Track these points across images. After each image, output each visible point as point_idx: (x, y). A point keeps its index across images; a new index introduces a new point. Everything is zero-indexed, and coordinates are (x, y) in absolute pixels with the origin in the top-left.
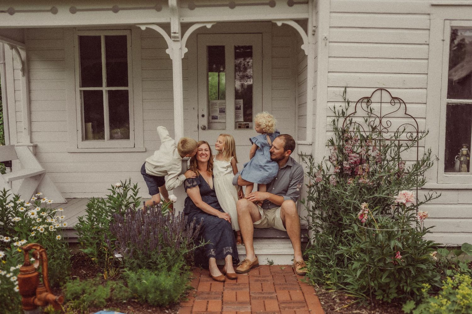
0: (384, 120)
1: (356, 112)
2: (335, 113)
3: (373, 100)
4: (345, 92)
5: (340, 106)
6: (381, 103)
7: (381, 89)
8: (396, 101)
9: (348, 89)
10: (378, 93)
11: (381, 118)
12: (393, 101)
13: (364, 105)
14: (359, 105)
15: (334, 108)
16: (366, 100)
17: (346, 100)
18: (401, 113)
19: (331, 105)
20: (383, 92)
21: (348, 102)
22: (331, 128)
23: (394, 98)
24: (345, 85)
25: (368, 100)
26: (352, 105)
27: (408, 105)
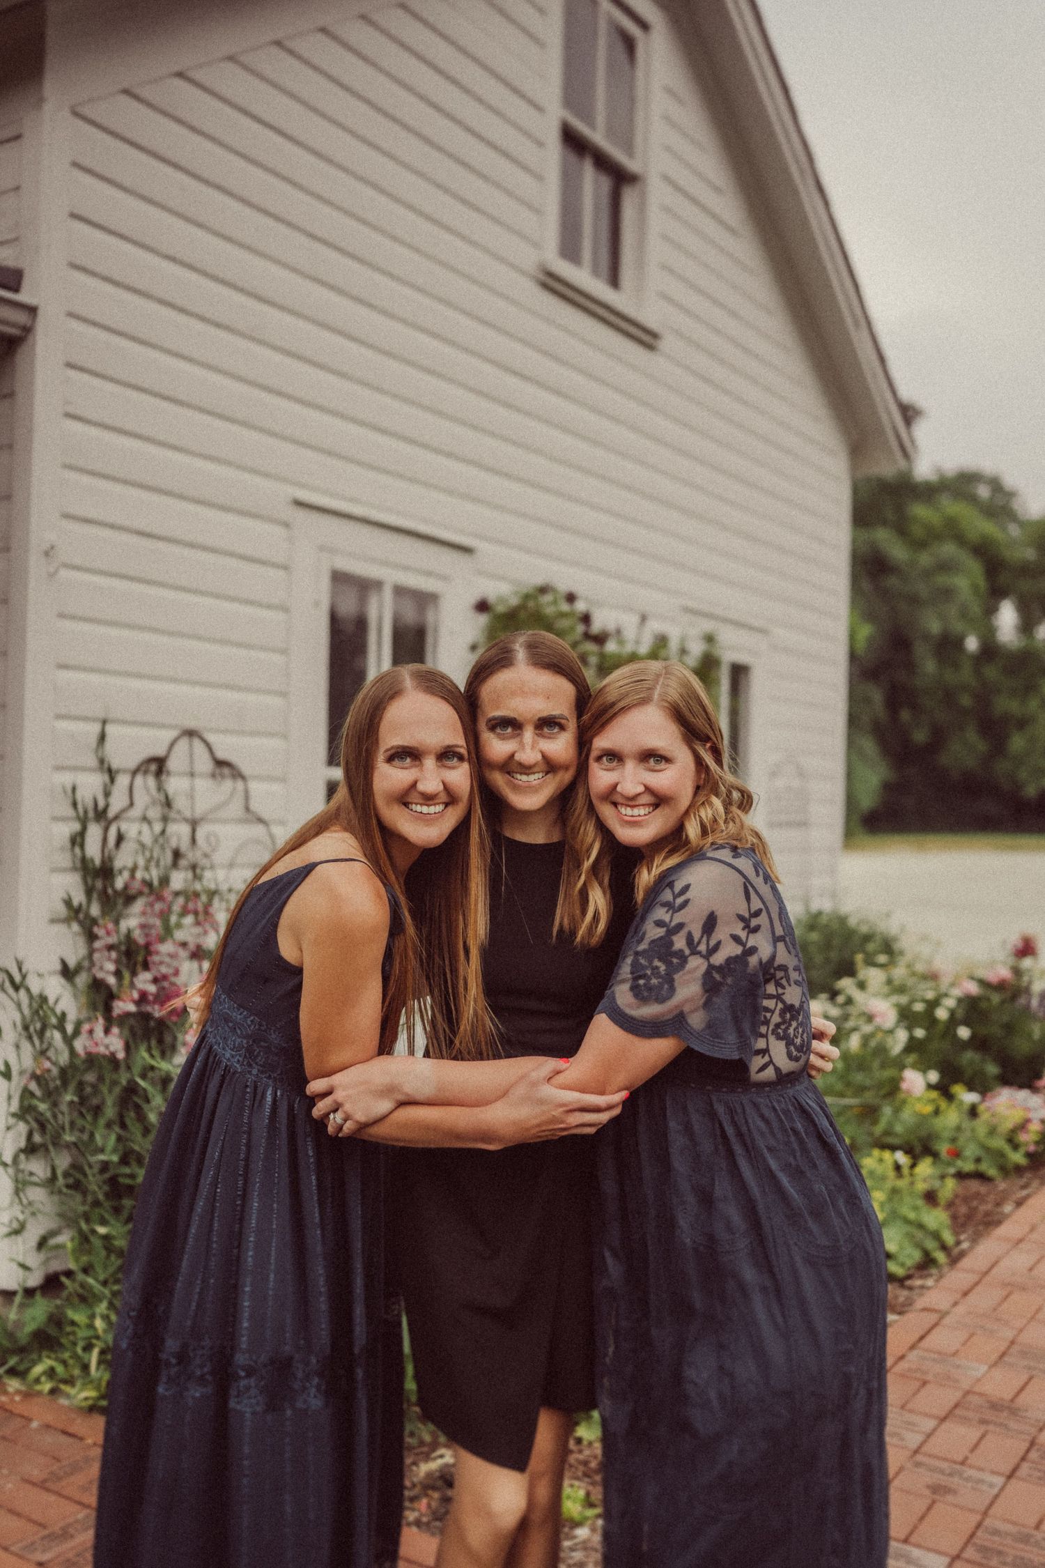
0: (201, 833)
1: (132, 804)
2: (75, 804)
3: (172, 764)
4: (102, 738)
5: (90, 785)
6: (192, 775)
7: (191, 733)
8: (226, 771)
9: (110, 729)
10: (183, 744)
11: (194, 824)
12: (218, 771)
13: (151, 781)
14: (139, 780)
15: (74, 789)
16: (153, 767)
17: (106, 766)
18: (236, 808)
19: (67, 779)
20: (197, 742)
21: (112, 774)
22: (65, 859)
23: (220, 763)
24: (101, 715)
25: (158, 766)
26: (123, 781)
27: (254, 786)
